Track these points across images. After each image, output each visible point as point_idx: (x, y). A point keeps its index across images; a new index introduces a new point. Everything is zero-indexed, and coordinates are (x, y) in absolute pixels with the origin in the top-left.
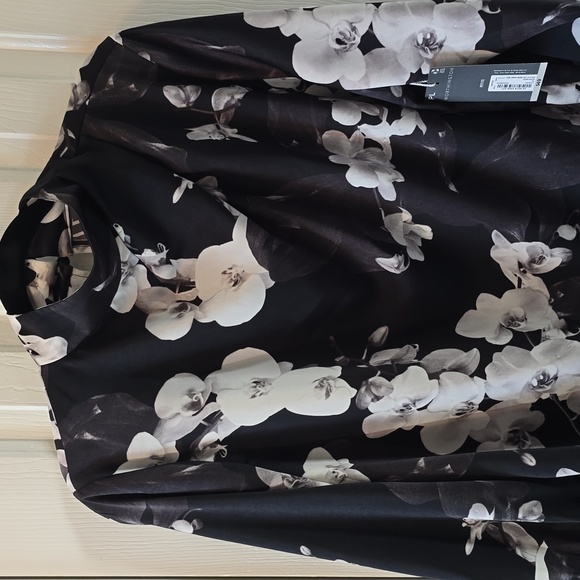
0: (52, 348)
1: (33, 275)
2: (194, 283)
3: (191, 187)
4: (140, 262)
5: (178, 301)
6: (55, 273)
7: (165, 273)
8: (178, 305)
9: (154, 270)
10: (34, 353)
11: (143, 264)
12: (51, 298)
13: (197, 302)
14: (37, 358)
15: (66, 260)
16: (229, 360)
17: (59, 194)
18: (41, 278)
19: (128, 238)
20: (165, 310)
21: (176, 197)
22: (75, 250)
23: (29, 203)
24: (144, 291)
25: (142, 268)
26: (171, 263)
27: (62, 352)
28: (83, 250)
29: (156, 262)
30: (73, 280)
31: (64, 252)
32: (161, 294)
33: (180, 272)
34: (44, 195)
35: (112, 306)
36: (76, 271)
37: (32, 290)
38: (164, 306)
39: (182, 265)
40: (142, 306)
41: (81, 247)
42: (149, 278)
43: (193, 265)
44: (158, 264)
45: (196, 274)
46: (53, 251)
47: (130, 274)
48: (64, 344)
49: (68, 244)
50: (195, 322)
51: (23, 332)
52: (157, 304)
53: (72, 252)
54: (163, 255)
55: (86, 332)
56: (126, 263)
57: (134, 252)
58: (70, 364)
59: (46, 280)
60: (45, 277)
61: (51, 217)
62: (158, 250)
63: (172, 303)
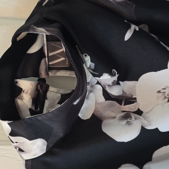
0: (35, 147)
1: (20, 90)
2: (135, 99)
3: (137, 29)
4: (98, 83)
5: (123, 112)
6: (37, 90)
7: (115, 91)
8: (123, 114)
9: (108, 89)
10: (21, 150)
11: (100, 84)
12: (33, 108)
13: (139, 112)
14: (23, 155)
15: (44, 80)
16: (157, 154)
17: (47, 28)
18: (27, 93)
19: (93, 65)
20: (115, 118)
21: (128, 36)
22: (50, 73)
23: (19, 39)
24: (100, 104)
25: (99, 87)
26: (119, 84)
27: (42, 150)
28: (55, 73)
29: (110, 83)
30: (49, 94)
31: (43, 75)
32: (111, 106)
33: (125, 90)
34: (34, 29)
35: (80, 115)
36: (51, 89)
37: (19, 102)
38: (113, 115)
39: (127, 86)
40: (98, 114)
41: (54, 71)
42: (104, 95)
43: (135, 86)
44: (111, 84)
45: (137, 92)
46: (36, 73)
47: (91, 92)
48: (44, 144)
49: (46, 69)
50: (143, 129)
51: (12, 134)
52: (108, 113)
53: (48, 75)
54: (115, 78)
55: (61, 135)
56: (89, 83)
57: (94, 75)
58: (48, 159)
59: (30, 94)
60: (29, 92)
61: (34, 49)
62: (112, 75)
63: (119, 112)
